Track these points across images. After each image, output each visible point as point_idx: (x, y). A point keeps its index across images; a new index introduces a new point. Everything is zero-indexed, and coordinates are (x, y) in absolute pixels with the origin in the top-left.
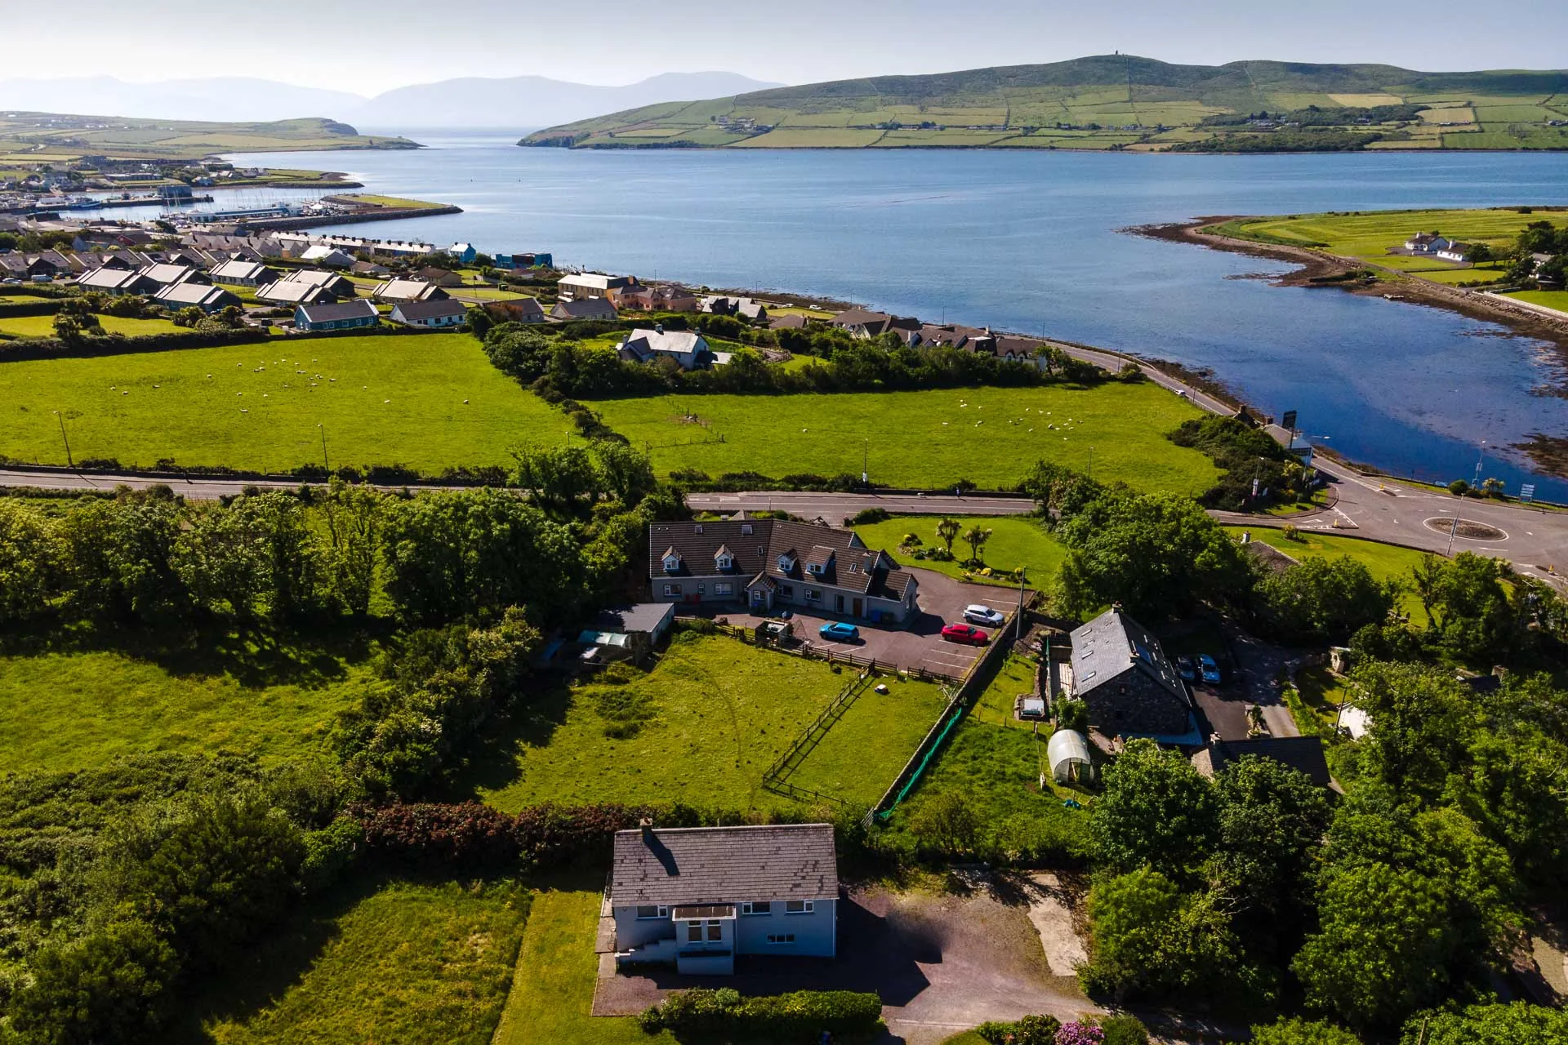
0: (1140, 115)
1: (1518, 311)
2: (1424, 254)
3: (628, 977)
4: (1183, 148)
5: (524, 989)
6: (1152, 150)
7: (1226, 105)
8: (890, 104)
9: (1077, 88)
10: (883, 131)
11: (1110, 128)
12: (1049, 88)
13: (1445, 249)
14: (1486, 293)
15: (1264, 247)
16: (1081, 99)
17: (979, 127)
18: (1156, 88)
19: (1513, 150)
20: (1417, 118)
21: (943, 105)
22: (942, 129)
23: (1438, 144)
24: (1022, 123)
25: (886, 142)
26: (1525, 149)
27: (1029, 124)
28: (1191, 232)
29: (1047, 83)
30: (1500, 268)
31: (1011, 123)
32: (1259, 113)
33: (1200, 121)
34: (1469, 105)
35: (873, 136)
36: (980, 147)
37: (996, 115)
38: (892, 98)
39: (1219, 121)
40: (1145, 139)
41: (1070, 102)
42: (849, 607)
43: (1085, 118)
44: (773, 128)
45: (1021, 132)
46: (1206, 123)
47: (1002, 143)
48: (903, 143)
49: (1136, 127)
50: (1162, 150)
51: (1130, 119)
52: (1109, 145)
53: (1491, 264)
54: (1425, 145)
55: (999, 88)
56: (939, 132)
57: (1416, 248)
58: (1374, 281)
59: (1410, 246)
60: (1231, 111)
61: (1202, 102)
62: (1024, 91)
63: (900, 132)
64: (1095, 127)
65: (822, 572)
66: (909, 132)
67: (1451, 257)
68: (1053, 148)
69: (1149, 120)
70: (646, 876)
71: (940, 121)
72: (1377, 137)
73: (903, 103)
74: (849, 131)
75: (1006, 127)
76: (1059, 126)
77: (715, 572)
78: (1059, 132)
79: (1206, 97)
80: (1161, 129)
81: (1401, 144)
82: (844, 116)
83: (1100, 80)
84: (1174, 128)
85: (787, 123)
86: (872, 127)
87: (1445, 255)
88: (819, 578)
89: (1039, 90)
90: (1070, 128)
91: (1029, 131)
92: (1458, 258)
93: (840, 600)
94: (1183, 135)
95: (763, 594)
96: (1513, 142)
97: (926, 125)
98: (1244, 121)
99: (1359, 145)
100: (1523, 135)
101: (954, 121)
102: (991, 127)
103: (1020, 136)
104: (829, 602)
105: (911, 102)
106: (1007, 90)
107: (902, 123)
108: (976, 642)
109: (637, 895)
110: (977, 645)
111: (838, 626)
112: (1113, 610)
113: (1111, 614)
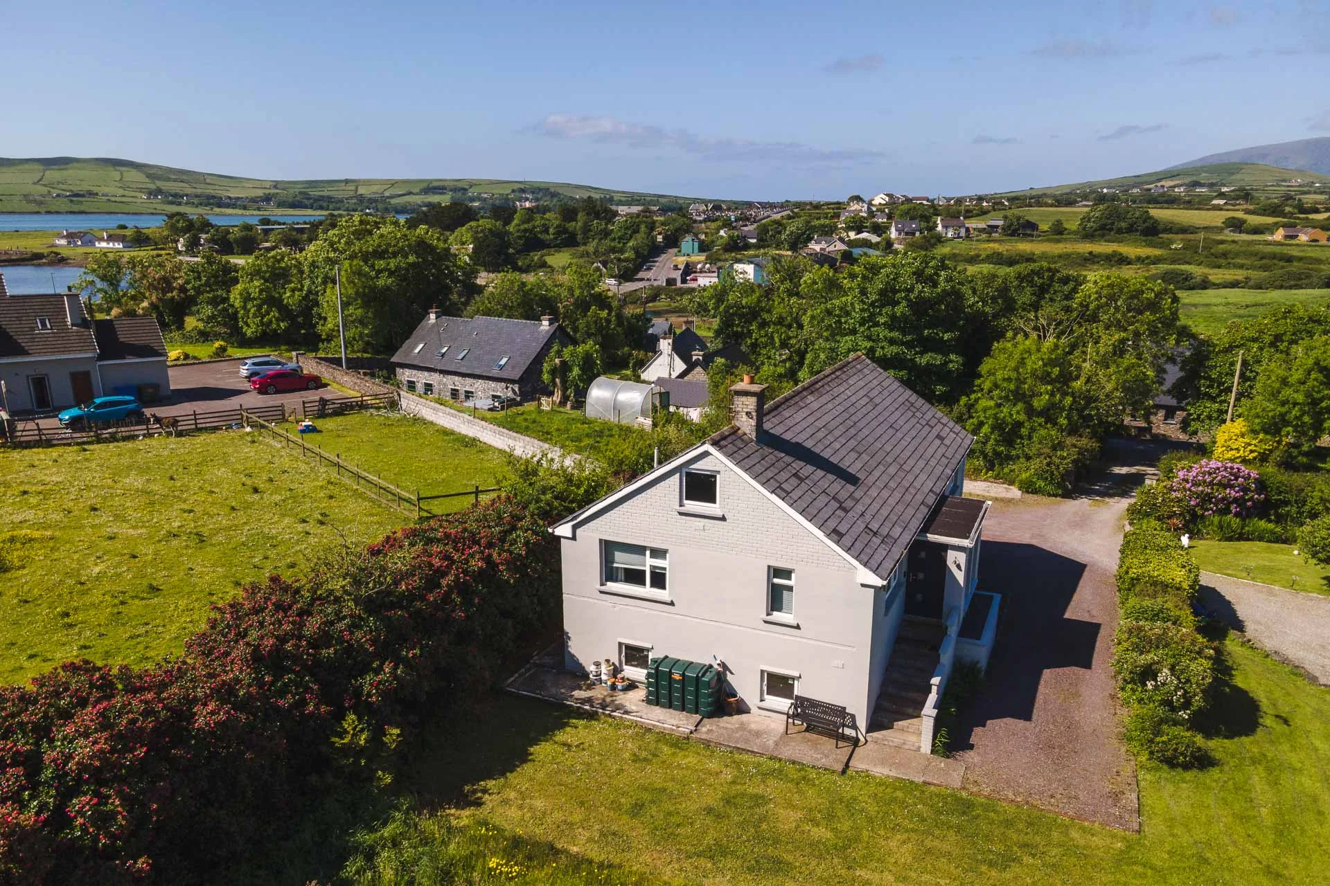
2: (78, 246)
13: (102, 239)
26: (49, 212)
42: (62, 393)
53: (153, 247)
57: (69, 243)
59: (62, 242)
67: (111, 245)
87: (104, 244)
92: (119, 244)
93: (40, 384)
96: (33, 207)
100: (40, 203)
108: (311, 384)
109: (877, 541)
110: (317, 388)
111: (98, 401)
112: (433, 316)
113: (434, 321)
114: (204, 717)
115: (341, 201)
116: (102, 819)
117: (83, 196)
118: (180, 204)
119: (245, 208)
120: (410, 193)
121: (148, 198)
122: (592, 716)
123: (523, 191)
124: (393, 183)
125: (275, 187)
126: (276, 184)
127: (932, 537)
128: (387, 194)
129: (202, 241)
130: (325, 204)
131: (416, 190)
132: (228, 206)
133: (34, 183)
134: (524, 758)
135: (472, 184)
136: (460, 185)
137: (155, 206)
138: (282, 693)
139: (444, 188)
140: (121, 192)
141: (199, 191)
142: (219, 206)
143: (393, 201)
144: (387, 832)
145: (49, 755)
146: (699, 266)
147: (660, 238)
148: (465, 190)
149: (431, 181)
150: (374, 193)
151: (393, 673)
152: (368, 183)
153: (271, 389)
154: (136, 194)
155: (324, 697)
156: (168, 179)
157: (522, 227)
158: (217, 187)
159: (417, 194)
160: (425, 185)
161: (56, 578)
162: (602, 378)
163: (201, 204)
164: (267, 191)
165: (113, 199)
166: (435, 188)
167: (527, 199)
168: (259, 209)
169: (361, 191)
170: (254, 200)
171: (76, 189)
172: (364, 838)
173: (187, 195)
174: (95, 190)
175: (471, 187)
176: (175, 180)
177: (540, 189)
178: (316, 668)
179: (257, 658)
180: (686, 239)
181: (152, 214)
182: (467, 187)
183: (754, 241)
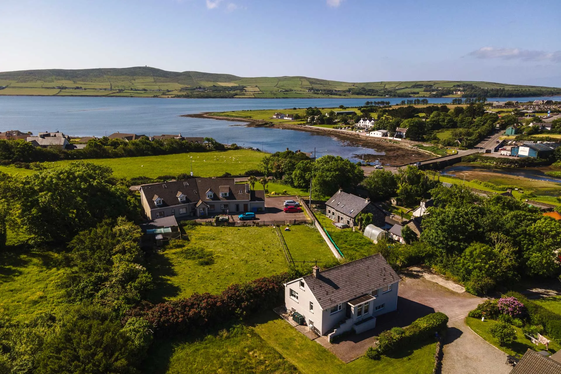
0: (160, 87)
1: (318, 129)
2: (279, 118)
3: (338, 343)
4: (178, 96)
5: (301, 365)
6: (168, 97)
7: (187, 84)
8: (59, 80)
9: (135, 77)
10: (59, 90)
11: (150, 90)
12: (124, 77)
13: (286, 116)
14: (306, 126)
15: (232, 118)
16: (137, 81)
17: (101, 89)
18: (163, 78)
19: (274, 98)
20: (244, 90)
21: (83, 81)
22: (85, 89)
23: (253, 97)
24: (117, 88)
25: (61, 94)
26: (277, 98)
27: (120, 88)
28: (205, 115)
29: (123, 75)
30: (303, 121)
31: (113, 88)
32: (198, 87)
33: (180, 89)
34: (256, 86)
35: (56, 91)
36: (103, 96)
37: (107, 85)
38: (60, 78)
39: (186, 89)
40: (164, 94)
41: (133, 82)
42: (241, 208)
43: (141, 87)
44: (6, 87)
45: (118, 91)
46: (182, 90)
47: (112, 95)
48: (70, 94)
49: (159, 90)
50: (172, 97)
51: (157, 88)
52: (153, 96)
53: (300, 120)
54: (250, 96)
55: (105, 76)
56: (84, 90)
57: (277, 117)
58: (273, 125)
59: (275, 117)
60: (189, 86)
61: (179, 83)
62: (115, 77)
63: (67, 90)
64: (145, 90)
65: (228, 195)
66: (71, 90)
67: (288, 119)
68: (132, 97)
69: (164, 88)
70: (327, 292)
71: (83, 87)
72: (236, 94)
73: (65, 80)
74: (44, 89)
75: (111, 89)
76: (132, 89)
77: (179, 203)
78: (132, 91)
79: (180, 81)
80: (168, 91)
81: (244, 96)
82: (39, 83)
83: (142, 75)
84: (173, 91)
85: (12, 85)
86: (54, 88)
87: (286, 118)
88: (227, 198)
89: (121, 77)
90: (136, 90)
91: (120, 91)
92: (290, 119)
93: (237, 206)
94: (176, 93)
95: (204, 209)
96: (273, 96)
97: (78, 88)
98: (194, 89)
99: (232, 97)
100: (275, 94)
101: (90, 87)
102: (105, 89)
103: (118, 92)
104: (233, 208)
105: (69, 79)
106: (108, 77)
107: (67, 87)
108: (299, 211)
109: (330, 302)
110: (300, 212)
111: (247, 213)
112: (340, 191)
113: (339, 193)
114: (218, 304)
115: (377, 92)
116: (204, 313)
117: (288, 91)
118: (318, 94)
119: (340, 95)
120: (407, 88)
121: (308, 92)
122: (282, 319)
123: (459, 86)
124: (401, 83)
125: (354, 86)
126: (354, 84)
127: (349, 304)
128: (397, 88)
129: (315, 119)
130: (370, 93)
131: (410, 86)
132: (335, 94)
133: (275, 87)
134: (266, 322)
135: (435, 83)
136: (429, 84)
137: (310, 95)
138: (231, 303)
139: (422, 85)
140: (300, 89)
141: (325, 88)
142: (331, 94)
143: (398, 92)
144: (238, 326)
145: (201, 305)
146: (509, 142)
147: (498, 126)
148: (431, 86)
149: (417, 82)
150: (392, 88)
151: (247, 304)
152: (389, 83)
153: (288, 211)
154: (304, 90)
155: (236, 305)
156: (317, 84)
157: (433, 120)
158: (332, 86)
159: (410, 88)
160: (414, 84)
161: (220, 267)
162: (371, 225)
163: (325, 94)
164: (350, 87)
165: (297, 92)
166: (418, 85)
167: (459, 90)
168: (345, 96)
169: (387, 87)
170: (344, 92)
171: (287, 88)
172: (234, 326)
173: (321, 90)
174: (292, 88)
175: (434, 84)
176: (319, 84)
177: (467, 85)
178: (236, 300)
179: (228, 297)
180: (509, 128)
181: (308, 98)
182: (432, 85)
183: (549, 129)
